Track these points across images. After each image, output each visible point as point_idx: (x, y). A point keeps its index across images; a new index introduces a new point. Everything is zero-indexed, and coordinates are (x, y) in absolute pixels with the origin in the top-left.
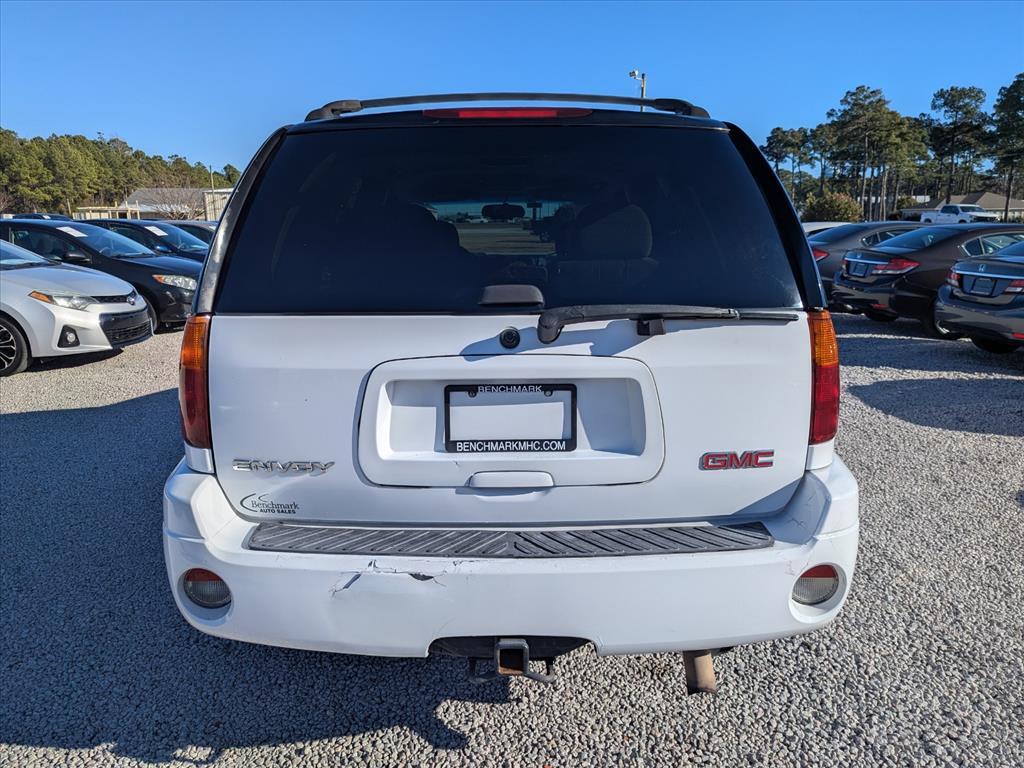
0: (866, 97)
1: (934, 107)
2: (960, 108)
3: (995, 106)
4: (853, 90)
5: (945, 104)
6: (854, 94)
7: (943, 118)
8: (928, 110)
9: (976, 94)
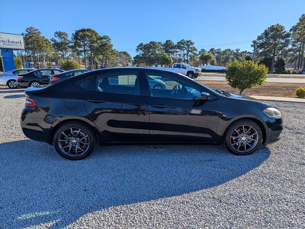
0: (33, 31)
1: (55, 36)
2: (63, 38)
3: (71, 38)
4: (29, 28)
5: (58, 36)
6: (29, 29)
7: (58, 40)
8: (54, 37)
9: (66, 35)
